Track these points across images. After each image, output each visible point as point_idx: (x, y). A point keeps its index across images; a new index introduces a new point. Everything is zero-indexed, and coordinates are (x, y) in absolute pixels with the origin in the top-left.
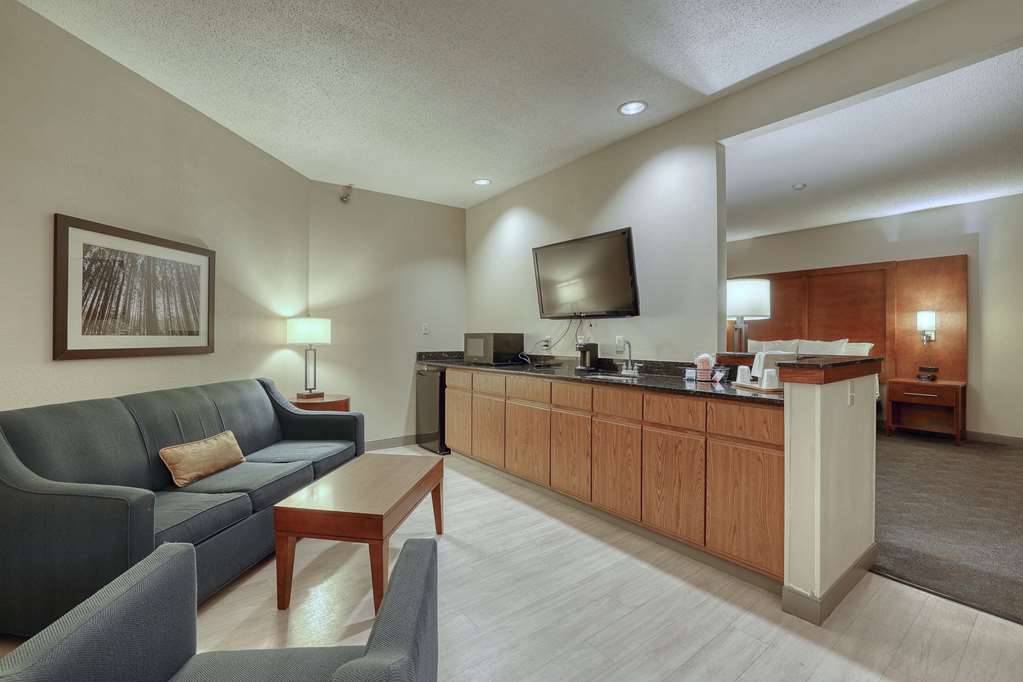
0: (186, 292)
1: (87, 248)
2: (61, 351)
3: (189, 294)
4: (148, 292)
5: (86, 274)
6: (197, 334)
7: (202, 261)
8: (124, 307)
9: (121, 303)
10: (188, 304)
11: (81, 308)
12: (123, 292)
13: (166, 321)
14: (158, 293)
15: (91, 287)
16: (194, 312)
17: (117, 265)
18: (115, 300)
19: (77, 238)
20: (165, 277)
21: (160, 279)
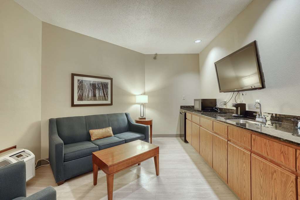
0: (104, 89)
1: (78, 80)
2: (73, 105)
3: (105, 90)
4: (94, 90)
5: (78, 87)
6: (108, 100)
7: (109, 81)
8: (88, 94)
9: (87, 93)
10: (105, 92)
11: (77, 95)
12: (87, 90)
13: (99, 97)
14: (96, 90)
15: (79, 89)
16: (107, 94)
17: (86, 84)
18: (85, 92)
19: (76, 78)
20: (98, 86)
21: (97, 87)
